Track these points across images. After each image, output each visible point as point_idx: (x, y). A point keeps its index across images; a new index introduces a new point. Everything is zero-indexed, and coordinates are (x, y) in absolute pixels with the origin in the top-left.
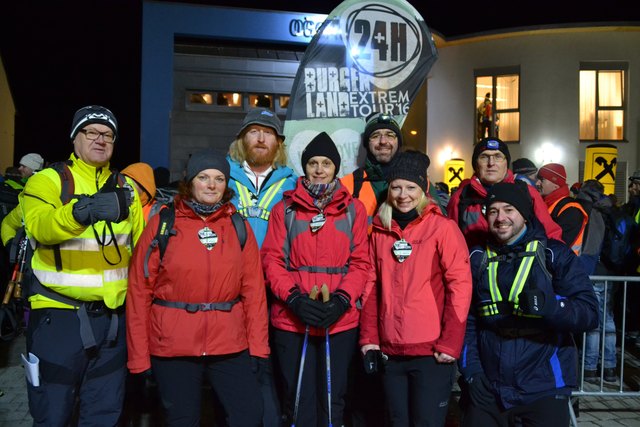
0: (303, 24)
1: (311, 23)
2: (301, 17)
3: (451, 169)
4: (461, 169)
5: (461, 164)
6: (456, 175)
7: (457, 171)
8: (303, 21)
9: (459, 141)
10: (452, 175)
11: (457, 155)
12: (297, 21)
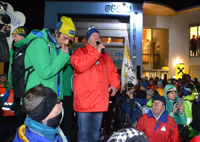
0: (111, 7)
1: (115, 6)
2: (110, 4)
3: (178, 68)
4: (183, 68)
5: (183, 66)
6: (181, 71)
7: (181, 69)
8: (111, 5)
9: (183, 55)
10: (179, 71)
11: (182, 62)
12: (108, 6)
